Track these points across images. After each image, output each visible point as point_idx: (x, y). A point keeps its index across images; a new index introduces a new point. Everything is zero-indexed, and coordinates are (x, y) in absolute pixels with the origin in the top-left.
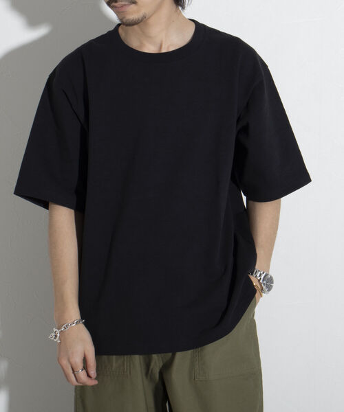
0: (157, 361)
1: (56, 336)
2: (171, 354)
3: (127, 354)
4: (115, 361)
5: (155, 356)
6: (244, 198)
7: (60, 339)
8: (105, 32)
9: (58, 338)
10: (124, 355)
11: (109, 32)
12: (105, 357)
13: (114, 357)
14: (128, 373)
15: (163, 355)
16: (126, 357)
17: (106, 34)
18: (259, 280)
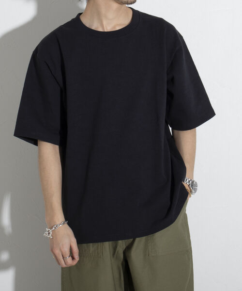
0: (122, 245)
1: (49, 234)
2: (132, 240)
3: (100, 242)
4: (92, 247)
5: (120, 242)
6: (170, 128)
7: (52, 236)
8: (69, 20)
9: (50, 235)
10: (98, 242)
11: (73, 20)
12: (85, 245)
13: (91, 244)
14: (101, 254)
15: (126, 240)
16: (99, 243)
17: (71, 21)
18: (189, 186)
